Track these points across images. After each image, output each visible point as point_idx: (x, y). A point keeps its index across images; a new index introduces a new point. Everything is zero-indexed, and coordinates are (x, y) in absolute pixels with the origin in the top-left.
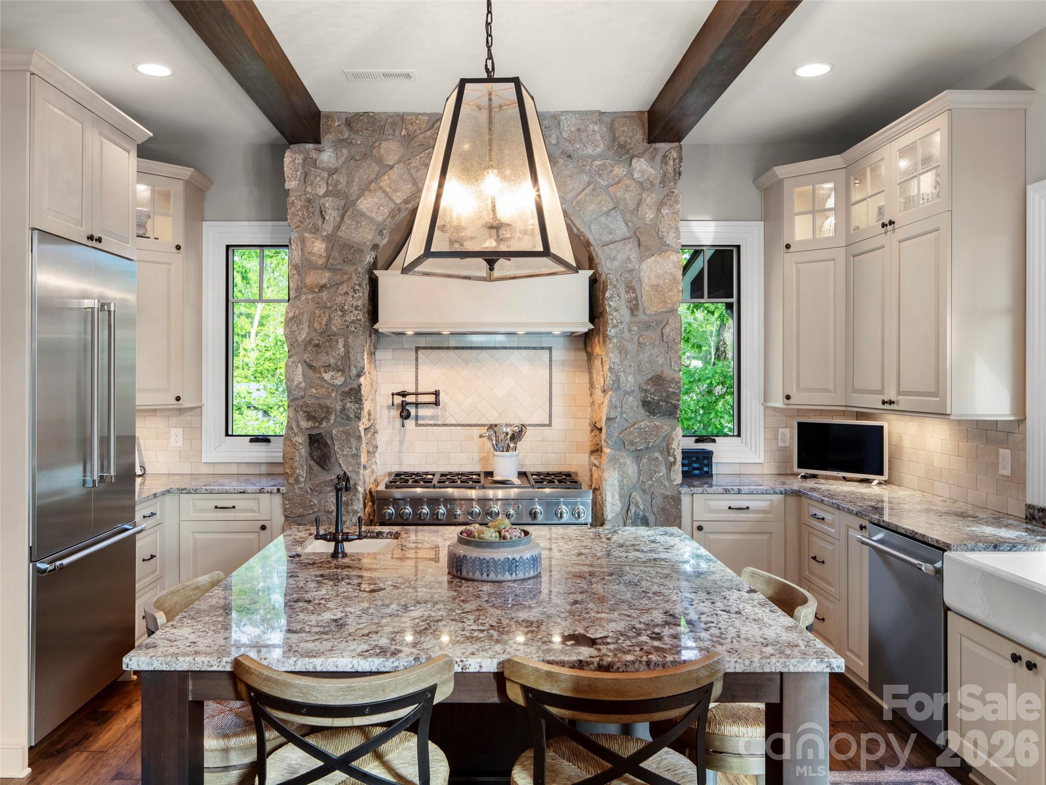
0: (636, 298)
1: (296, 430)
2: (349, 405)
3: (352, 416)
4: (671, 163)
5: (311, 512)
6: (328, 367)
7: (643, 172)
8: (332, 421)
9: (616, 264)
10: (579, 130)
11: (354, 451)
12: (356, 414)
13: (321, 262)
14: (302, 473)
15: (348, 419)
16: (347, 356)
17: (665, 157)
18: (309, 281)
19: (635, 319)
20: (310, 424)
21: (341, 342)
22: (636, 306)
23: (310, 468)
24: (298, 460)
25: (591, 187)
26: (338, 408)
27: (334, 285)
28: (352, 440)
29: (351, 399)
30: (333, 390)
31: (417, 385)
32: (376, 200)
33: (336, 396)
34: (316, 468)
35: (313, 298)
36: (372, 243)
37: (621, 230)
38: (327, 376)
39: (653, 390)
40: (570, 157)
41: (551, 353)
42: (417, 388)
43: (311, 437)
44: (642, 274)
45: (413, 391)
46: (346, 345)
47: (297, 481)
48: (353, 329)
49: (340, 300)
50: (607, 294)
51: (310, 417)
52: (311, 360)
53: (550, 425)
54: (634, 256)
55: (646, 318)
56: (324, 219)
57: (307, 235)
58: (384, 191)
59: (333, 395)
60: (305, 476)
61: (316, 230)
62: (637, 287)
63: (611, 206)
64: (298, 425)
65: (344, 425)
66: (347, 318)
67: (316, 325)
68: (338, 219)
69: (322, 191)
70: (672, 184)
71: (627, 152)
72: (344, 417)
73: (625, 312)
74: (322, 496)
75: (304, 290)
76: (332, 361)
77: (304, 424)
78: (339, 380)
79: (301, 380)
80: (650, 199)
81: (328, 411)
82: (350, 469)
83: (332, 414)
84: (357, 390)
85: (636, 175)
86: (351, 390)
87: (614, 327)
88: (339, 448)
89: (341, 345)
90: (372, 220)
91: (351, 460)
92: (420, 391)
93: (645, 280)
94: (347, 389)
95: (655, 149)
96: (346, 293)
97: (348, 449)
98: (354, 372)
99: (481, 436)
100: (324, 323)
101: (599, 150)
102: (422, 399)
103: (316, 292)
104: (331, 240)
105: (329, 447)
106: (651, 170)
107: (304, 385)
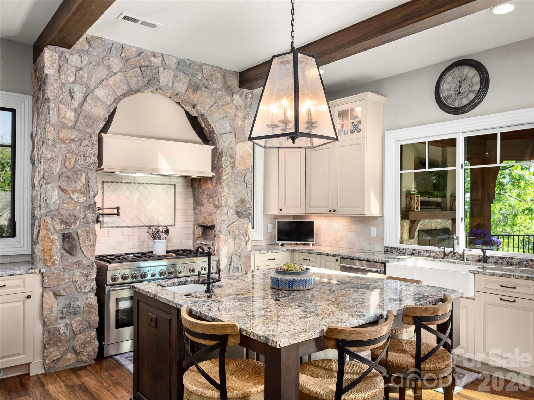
0: (234, 162)
1: (53, 231)
2: (88, 214)
3: (90, 221)
4: (249, 99)
5: (64, 282)
6: (74, 191)
7: (237, 101)
8: (78, 225)
9: (226, 144)
10: (211, 74)
11: (92, 243)
12: (93, 220)
13: (71, 124)
14: (57, 258)
15: (88, 223)
16: (88, 184)
17: (246, 96)
18: (61, 135)
19: (233, 171)
20: (63, 227)
21: (84, 175)
22: (234, 165)
23: (62, 254)
24: (55, 250)
25: (216, 104)
26: (82, 216)
27: (79, 140)
28: (91, 236)
29: (90, 211)
30: (78, 205)
32: (107, 91)
33: (80, 209)
34: (66, 254)
35: (65, 147)
36: (104, 117)
37: (229, 129)
38: (74, 197)
39: (241, 206)
40: (206, 87)
41: (175, 188)
43: (63, 235)
44: (236, 150)
45: (102, 207)
46: (87, 178)
47: (53, 264)
48: (92, 168)
49: (83, 149)
50: (223, 159)
51: (63, 222)
52: (64, 186)
53: (174, 225)
54: (234, 141)
55: (237, 171)
56: (72, 97)
57: (61, 106)
58: (111, 87)
59: (78, 208)
60: (59, 260)
61: (69, 105)
62: (234, 156)
63: (224, 115)
64: (54, 228)
65: (85, 227)
66: (88, 161)
67: (67, 164)
68: (82, 99)
69: (72, 79)
70: (249, 109)
71: (231, 90)
72: (85, 222)
73: (230, 168)
74: (71, 272)
75: (58, 141)
76: (79, 187)
77: (59, 227)
78: (82, 199)
79: (57, 198)
80: (240, 115)
81: (76, 218)
82: (89, 253)
83: (78, 220)
84: (93, 205)
85: (235, 102)
86: (90, 205)
87: (226, 175)
88: (83, 241)
89: (83, 178)
90: (104, 103)
91: (89, 248)
92: (104, 207)
93: (238, 153)
94: (87, 205)
95: (242, 91)
96: (88, 146)
97: (88, 242)
98: (92, 194)
100: (72, 163)
101: (220, 86)
102: (105, 212)
103: (66, 143)
104: (78, 111)
105: (76, 241)
106: (240, 101)
107: (58, 202)
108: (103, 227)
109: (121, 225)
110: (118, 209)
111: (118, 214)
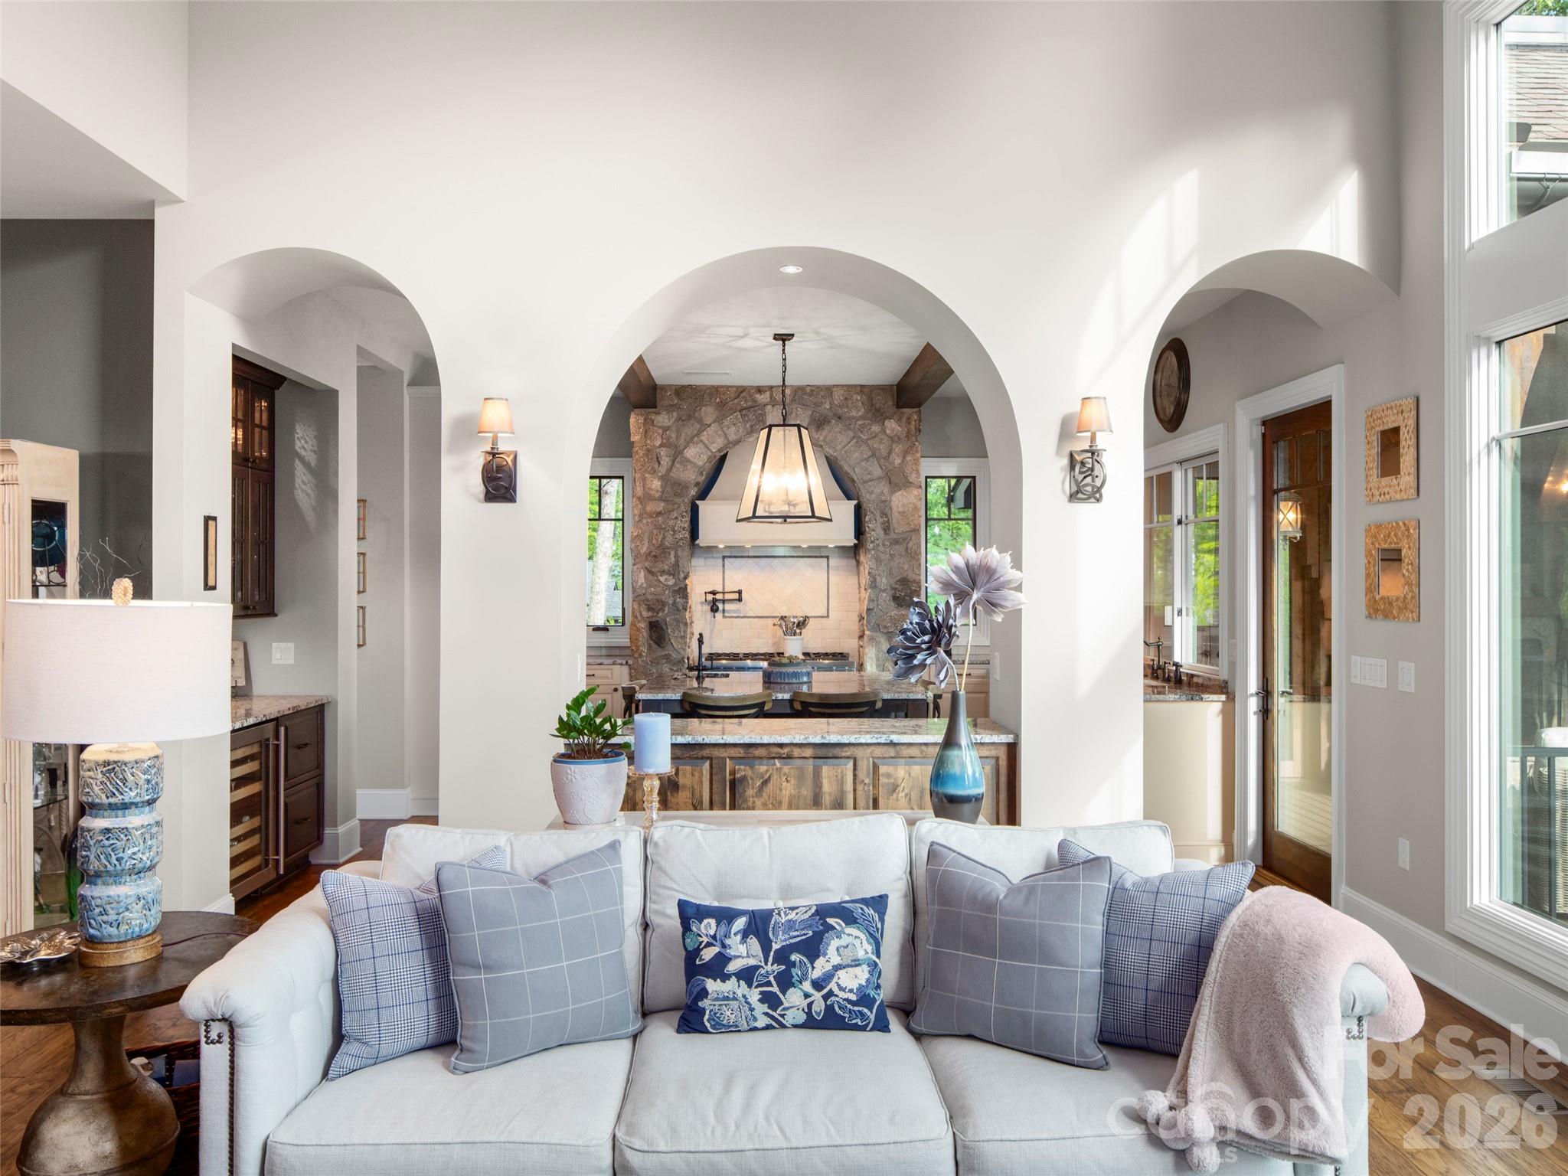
0: (888, 522)
1: (639, 618)
2: (678, 600)
3: (681, 608)
4: (913, 423)
6: (663, 572)
7: (893, 430)
8: (666, 612)
9: (873, 496)
10: (846, 399)
11: (682, 634)
12: (683, 606)
13: (657, 495)
14: (644, 650)
15: (678, 610)
16: (677, 564)
17: (908, 418)
18: (648, 509)
19: (887, 537)
20: (650, 614)
21: (672, 553)
22: (888, 527)
23: (650, 645)
24: (641, 641)
25: (855, 440)
26: (671, 602)
27: (667, 512)
28: (681, 626)
29: (680, 595)
30: (667, 589)
31: (724, 586)
32: (698, 450)
33: (669, 593)
34: (655, 646)
35: (651, 522)
36: (694, 480)
37: (877, 472)
38: (662, 579)
39: (900, 588)
40: (839, 418)
41: (828, 561)
42: (724, 589)
43: (650, 623)
44: (892, 504)
45: (721, 590)
46: (676, 556)
47: (640, 655)
48: (682, 545)
49: (671, 523)
50: (867, 519)
51: (650, 609)
52: (651, 567)
53: (828, 616)
54: (886, 490)
55: (895, 536)
56: (660, 463)
57: (647, 475)
58: (704, 443)
59: (667, 592)
60: (646, 652)
61: (654, 472)
62: (889, 513)
63: (870, 453)
64: (641, 615)
65: (674, 614)
66: (677, 536)
67: (654, 541)
68: (670, 464)
69: (658, 443)
70: (914, 438)
71: (882, 415)
72: (675, 608)
73: (880, 531)
74: (659, 666)
75: (645, 516)
76: (666, 567)
77: (645, 614)
78: (671, 582)
79: (643, 581)
80: (898, 449)
81: (663, 604)
82: (680, 646)
83: (666, 606)
84: (684, 589)
85: (888, 432)
86: (680, 588)
87: (872, 542)
88: (671, 631)
89: (672, 556)
90: (695, 464)
91: (679, 639)
92: (726, 590)
93: (895, 508)
94: (676, 588)
95: (902, 413)
96: (676, 518)
97: (677, 632)
98: (682, 575)
99: (774, 625)
100: (660, 540)
101: (860, 413)
102: (727, 596)
103: (653, 517)
104: (664, 479)
105: (664, 631)
106: (899, 428)
107: (645, 585)
108: (724, 617)
109: (748, 615)
110: (740, 592)
111: (740, 600)
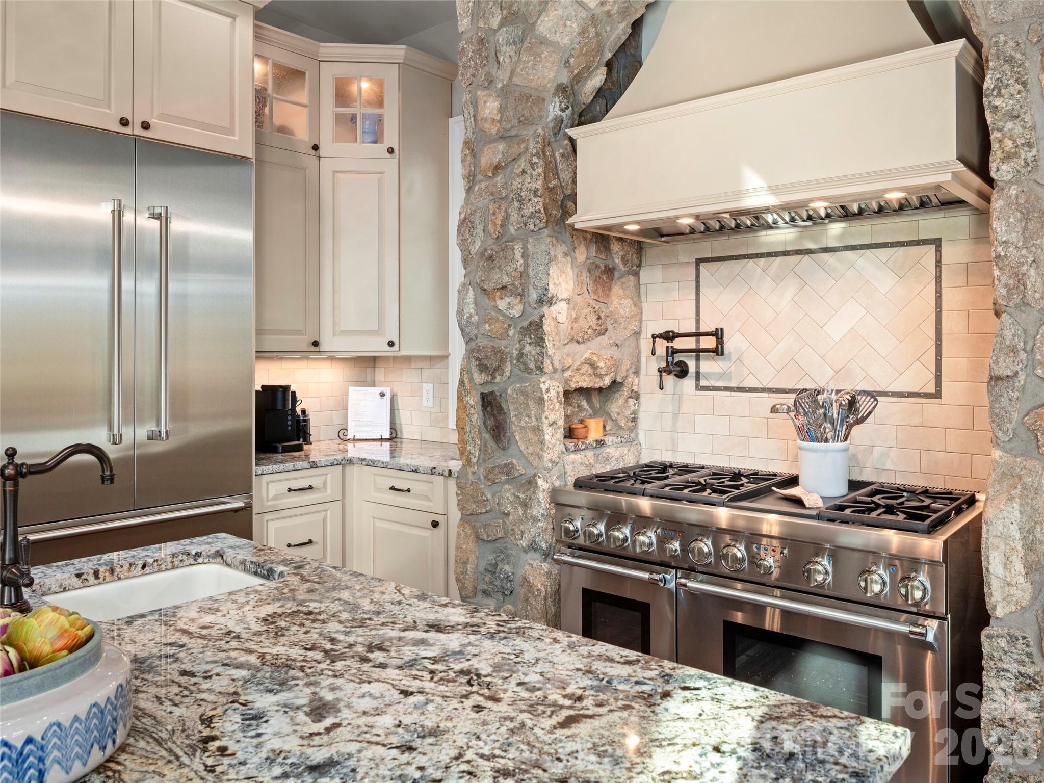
1: (468, 386)
2: (528, 348)
3: (532, 366)
5: (484, 511)
6: (503, 291)
8: (507, 374)
11: (535, 422)
12: (536, 363)
13: (494, 129)
14: (475, 450)
15: (527, 370)
16: (526, 272)
18: (483, 161)
20: (483, 377)
21: (518, 248)
23: (484, 444)
24: (468, 430)
26: (515, 352)
27: (510, 162)
28: (531, 404)
29: (531, 338)
30: (510, 325)
31: (698, 321)
33: (514, 335)
34: (491, 443)
35: (487, 187)
36: (555, 84)
38: (502, 304)
41: (938, 251)
42: (698, 327)
43: (484, 396)
46: (525, 255)
47: (468, 461)
48: (532, 226)
49: (516, 184)
51: (483, 367)
52: (482, 281)
53: (937, 395)
56: (499, 63)
57: (479, 93)
59: (511, 332)
60: (477, 455)
61: (489, 83)
64: (471, 380)
65: (522, 380)
66: (525, 211)
67: (491, 227)
68: (515, 58)
69: (495, 21)
72: (522, 367)
73: (1040, 117)
74: (496, 488)
75: (477, 177)
76: (509, 279)
77: (479, 378)
78: (517, 310)
79: (472, 311)
81: (502, 357)
82: (531, 449)
83: (506, 362)
84: (537, 325)
86: (530, 324)
88: (515, 416)
89: (518, 255)
90: (555, 47)
91: (530, 435)
94: (525, 324)
96: (524, 172)
97: (526, 419)
98: (535, 296)
99: (774, 410)
100: (499, 223)
102: (703, 343)
103: (490, 177)
104: (505, 93)
105: (505, 413)
107: (476, 318)
108: (699, 388)
109: (746, 384)
110: (718, 334)
111: (718, 351)
